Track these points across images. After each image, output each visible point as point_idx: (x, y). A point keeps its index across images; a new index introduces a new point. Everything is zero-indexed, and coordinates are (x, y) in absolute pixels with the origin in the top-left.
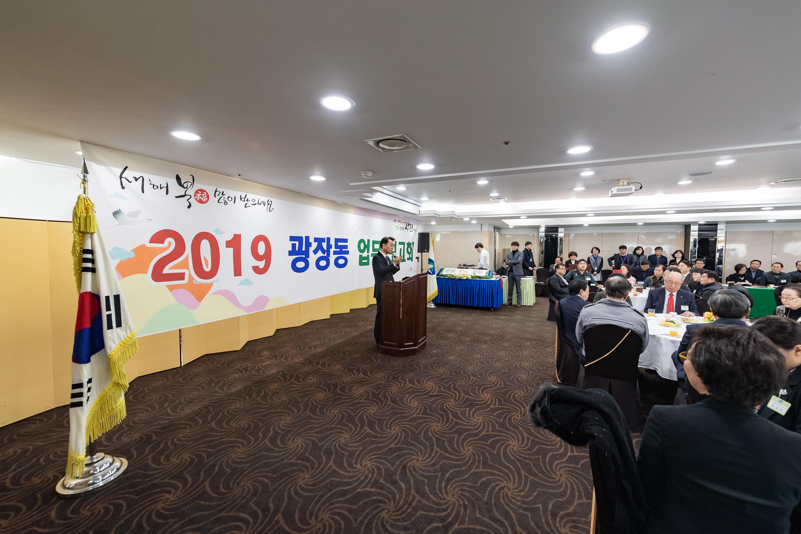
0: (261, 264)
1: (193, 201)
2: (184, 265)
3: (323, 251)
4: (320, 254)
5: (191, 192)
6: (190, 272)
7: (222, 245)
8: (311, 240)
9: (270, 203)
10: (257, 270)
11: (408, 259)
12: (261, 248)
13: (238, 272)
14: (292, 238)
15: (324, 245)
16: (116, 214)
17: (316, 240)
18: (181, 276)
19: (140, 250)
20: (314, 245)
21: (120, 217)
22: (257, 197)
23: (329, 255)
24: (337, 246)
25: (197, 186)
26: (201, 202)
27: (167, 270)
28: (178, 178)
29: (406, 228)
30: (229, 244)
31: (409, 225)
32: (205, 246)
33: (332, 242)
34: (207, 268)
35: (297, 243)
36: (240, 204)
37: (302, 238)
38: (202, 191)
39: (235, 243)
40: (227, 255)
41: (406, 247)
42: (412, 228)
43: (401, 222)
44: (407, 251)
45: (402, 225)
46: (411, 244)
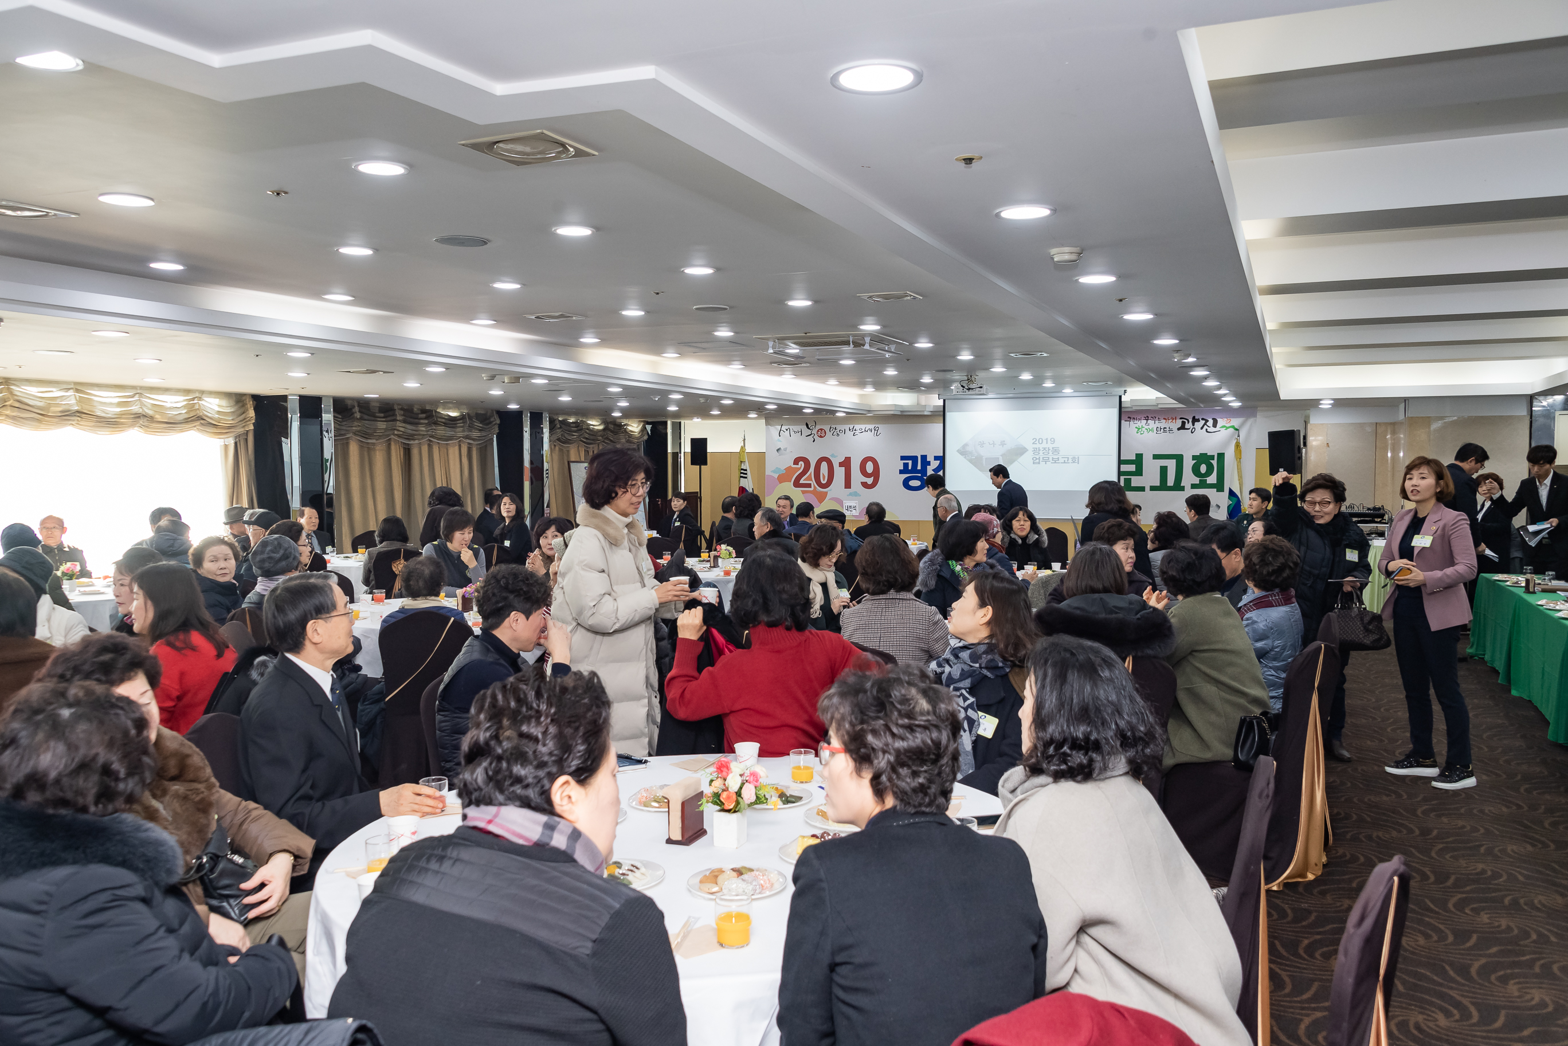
0: (870, 481)
1: (816, 437)
2: (809, 478)
5: (815, 431)
6: (813, 483)
7: (836, 465)
8: (930, 458)
9: (875, 429)
10: (865, 485)
12: (870, 467)
13: (848, 485)
14: (903, 458)
16: (778, 450)
17: (937, 458)
18: (809, 486)
19: (789, 469)
20: (935, 464)
21: (780, 451)
22: (863, 427)
25: (818, 427)
26: (821, 437)
27: (802, 481)
28: (807, 425)
29: (1183, 427)
30: (841, 464)
31: (1195, 420)
32: (824, 466)
34: (824, 482)
35: (910, 462)
36: (850, 434)
37: (917, 457)
38: (821, 429)
39: (846, 463)
40: (839, 473)
41: (1188, 464)
42: (1215, 425)
43: (1154, 418)
44: (1196, 470)
45: (1163, 424)
46: (1212, 457)
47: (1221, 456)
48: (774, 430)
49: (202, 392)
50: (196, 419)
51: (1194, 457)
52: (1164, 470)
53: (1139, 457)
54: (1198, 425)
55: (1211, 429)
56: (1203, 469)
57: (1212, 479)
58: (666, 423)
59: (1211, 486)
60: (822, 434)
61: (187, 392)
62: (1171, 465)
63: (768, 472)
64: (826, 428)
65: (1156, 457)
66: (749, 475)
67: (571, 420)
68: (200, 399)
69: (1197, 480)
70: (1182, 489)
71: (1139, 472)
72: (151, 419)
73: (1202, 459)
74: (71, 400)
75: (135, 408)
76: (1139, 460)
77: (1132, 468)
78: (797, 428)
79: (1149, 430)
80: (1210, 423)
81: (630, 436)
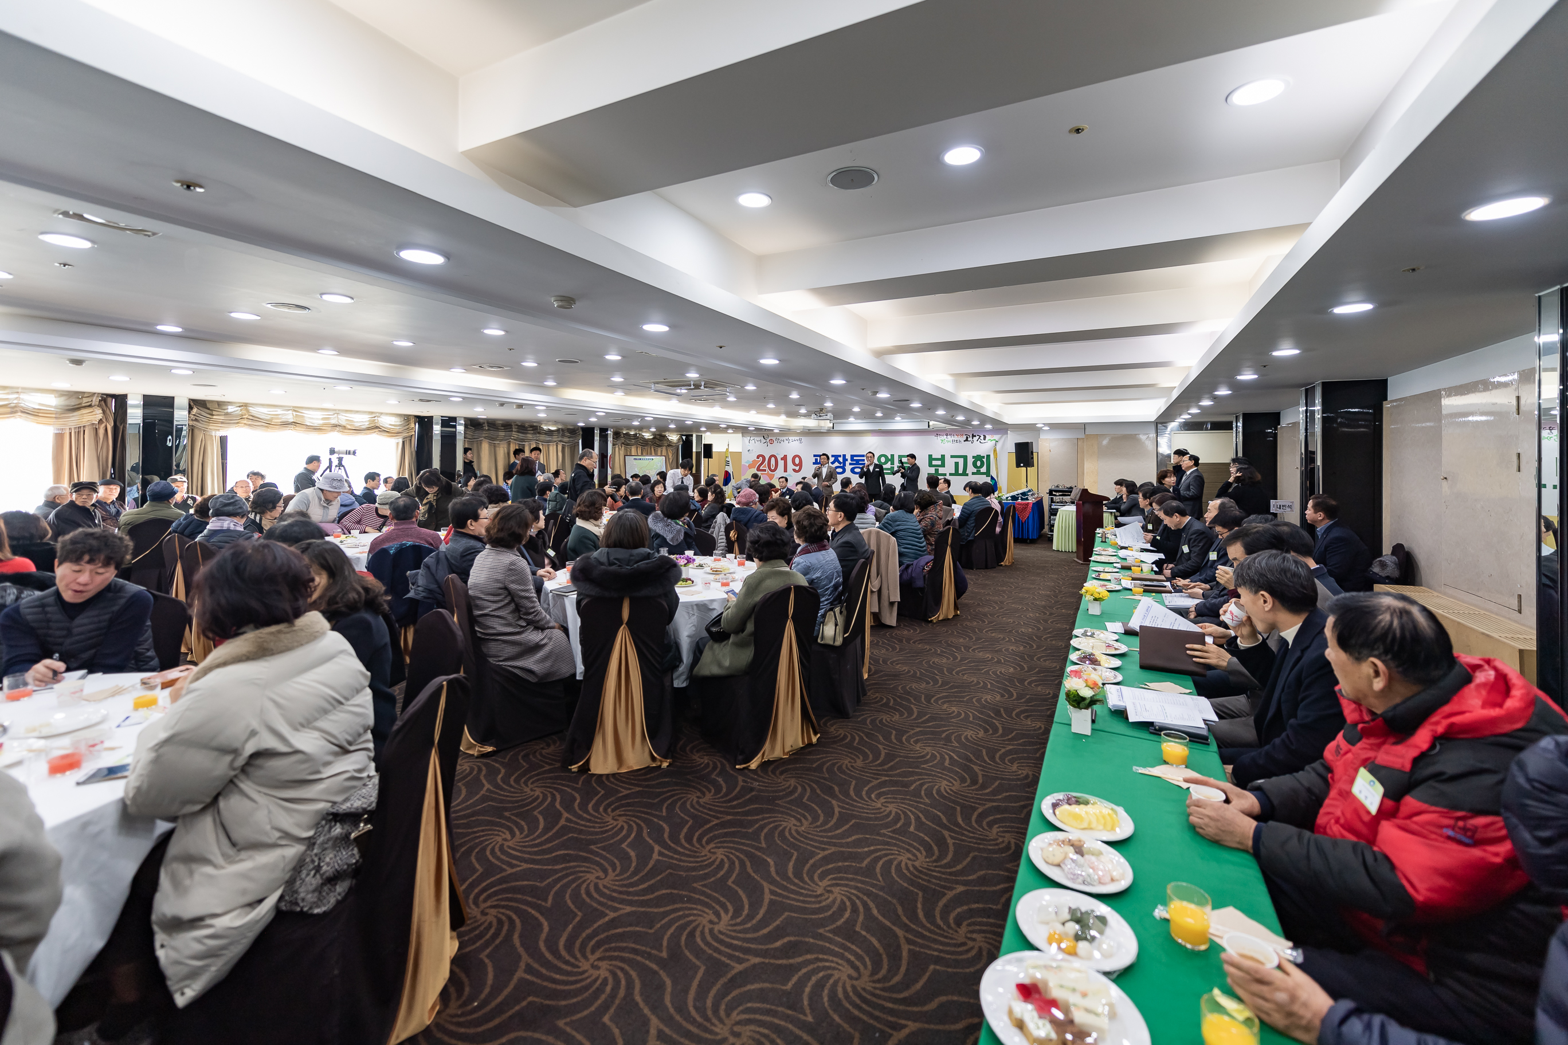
0: (797, 468)
1: (768, 444)
2: (765, 466)
3: (840, 463)
4: (837, 464)
5: (768, 441)
6: (767, 469)
7: (779, 459)
9: (800, 440)
10: (794, 470)
11: (973, 474)
12: (797, 461)
14: (815, 456)
15: (841, 459)
16: (748, 451)
17: (833, 456)
18: (765, 470)
19: (753, 461)
20: (832, 459)
21: (750, 452)
22: (793, 438)
23: (845, 465)
24: (852, 459)
25: (770, 438)
26: (771, 444)
28: (763, 437)
29: (967, 440)
30: (782, 459)
31: (973, 436)
32: (773, 460)
33: (848, 457)
34: (772, 469)
36: (786, 442)
38: (771, 440)
39: (785, 458)
40: (781, 463)
41: (970, 461)
42: (985, 439)
43: (950, 435)
44: (974, 465)
45: (956, 438)
46: (984, 457)
47: (988, 456)
48: (746, 439)
49: (382, 413)
50: (375, 428)
51: (973, 457)
52: (957, 464)
53: (943, 456)
54: (975, 439)
55: (983, 441)
56: (979, 463)
57: (984, 470)
58: (692, 435)
59: (983, 474)
60: (772, 442)
61: (372, 413)
62: (961, 461)
63: (743, 463)
64: (774, 439)
65: (952, 457)
66: (730, 464)
67: (632, 433)
68: (379, 417)
69: (975, 470)
70: (967, 475)
71: (943, 465)
72: (344, 427)
73: (978, 458)
74: (290, 417)
75: (334, 421)
76: (942, 458)
77: (939, 463)
78: (758, 439)
79: (948, 442)
80: (982, 437)
81: (670, 442)
